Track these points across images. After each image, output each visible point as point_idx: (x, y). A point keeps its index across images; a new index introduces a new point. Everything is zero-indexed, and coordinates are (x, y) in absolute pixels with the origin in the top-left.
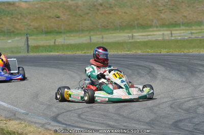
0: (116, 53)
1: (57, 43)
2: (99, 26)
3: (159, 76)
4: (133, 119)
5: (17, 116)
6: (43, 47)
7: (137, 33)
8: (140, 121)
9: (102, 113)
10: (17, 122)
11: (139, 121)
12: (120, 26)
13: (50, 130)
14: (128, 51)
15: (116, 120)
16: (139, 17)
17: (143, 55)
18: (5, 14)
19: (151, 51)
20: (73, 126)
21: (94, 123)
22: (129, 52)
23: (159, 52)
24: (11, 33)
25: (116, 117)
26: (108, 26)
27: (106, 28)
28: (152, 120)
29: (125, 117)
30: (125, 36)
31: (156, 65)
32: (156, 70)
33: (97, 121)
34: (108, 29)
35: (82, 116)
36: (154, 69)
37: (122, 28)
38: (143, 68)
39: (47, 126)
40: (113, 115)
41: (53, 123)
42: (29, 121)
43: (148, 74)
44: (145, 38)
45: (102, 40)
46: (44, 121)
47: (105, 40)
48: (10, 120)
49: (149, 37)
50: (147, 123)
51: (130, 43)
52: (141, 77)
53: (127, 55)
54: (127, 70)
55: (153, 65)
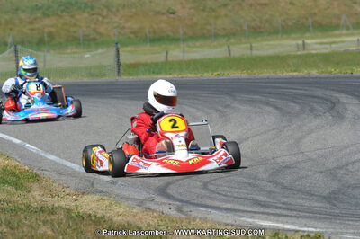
0: (273, 75)
1: (170, 59)
2: (245, 28)
3: (349, 115)
4: (299, 191)
5: (97, 186)
6: (145, 65)
7: (312, 38)
8: (312, 195)
9: (246, 181)
10: (96, 197)
11: (310, 194)
12: (283, 27)
13: (154, 211)
14: (295, 71)
15: (270, 192)
16: (316, 11)
17: (321, 78)
18: (80, 8)
19: (335, 71)
20: (194, 204)
21: (231, 199)
22: (295, 74)
23: (349, 72)
24: (89, 41)
25: (271, 187)
26: (260, 28)
27: (257, 31)
28: (334, 193)
29: (286, 187)
30: (290, 46)
31: (343, 95)
32: (344, 103)
33: (235, 195)
34: (261, 32)
35: (210, 187)
36: (339, 102)
37: (285, 30)
38: (321, 101)
39: (148, 204)
40: (264, 183)
41: (159, 199)
42: (117, 195)
43: (328, 111)
44: (327, 49)
45: (249, 52)
46: (143, 195)
47: (255, 53)
48: (83, 193)
49: (333, 46)
50: (325, 198)
51: (300, 56)
52: (316, 116)
53: (293, 78)
54: (293, 104)
55: (337, 95)
